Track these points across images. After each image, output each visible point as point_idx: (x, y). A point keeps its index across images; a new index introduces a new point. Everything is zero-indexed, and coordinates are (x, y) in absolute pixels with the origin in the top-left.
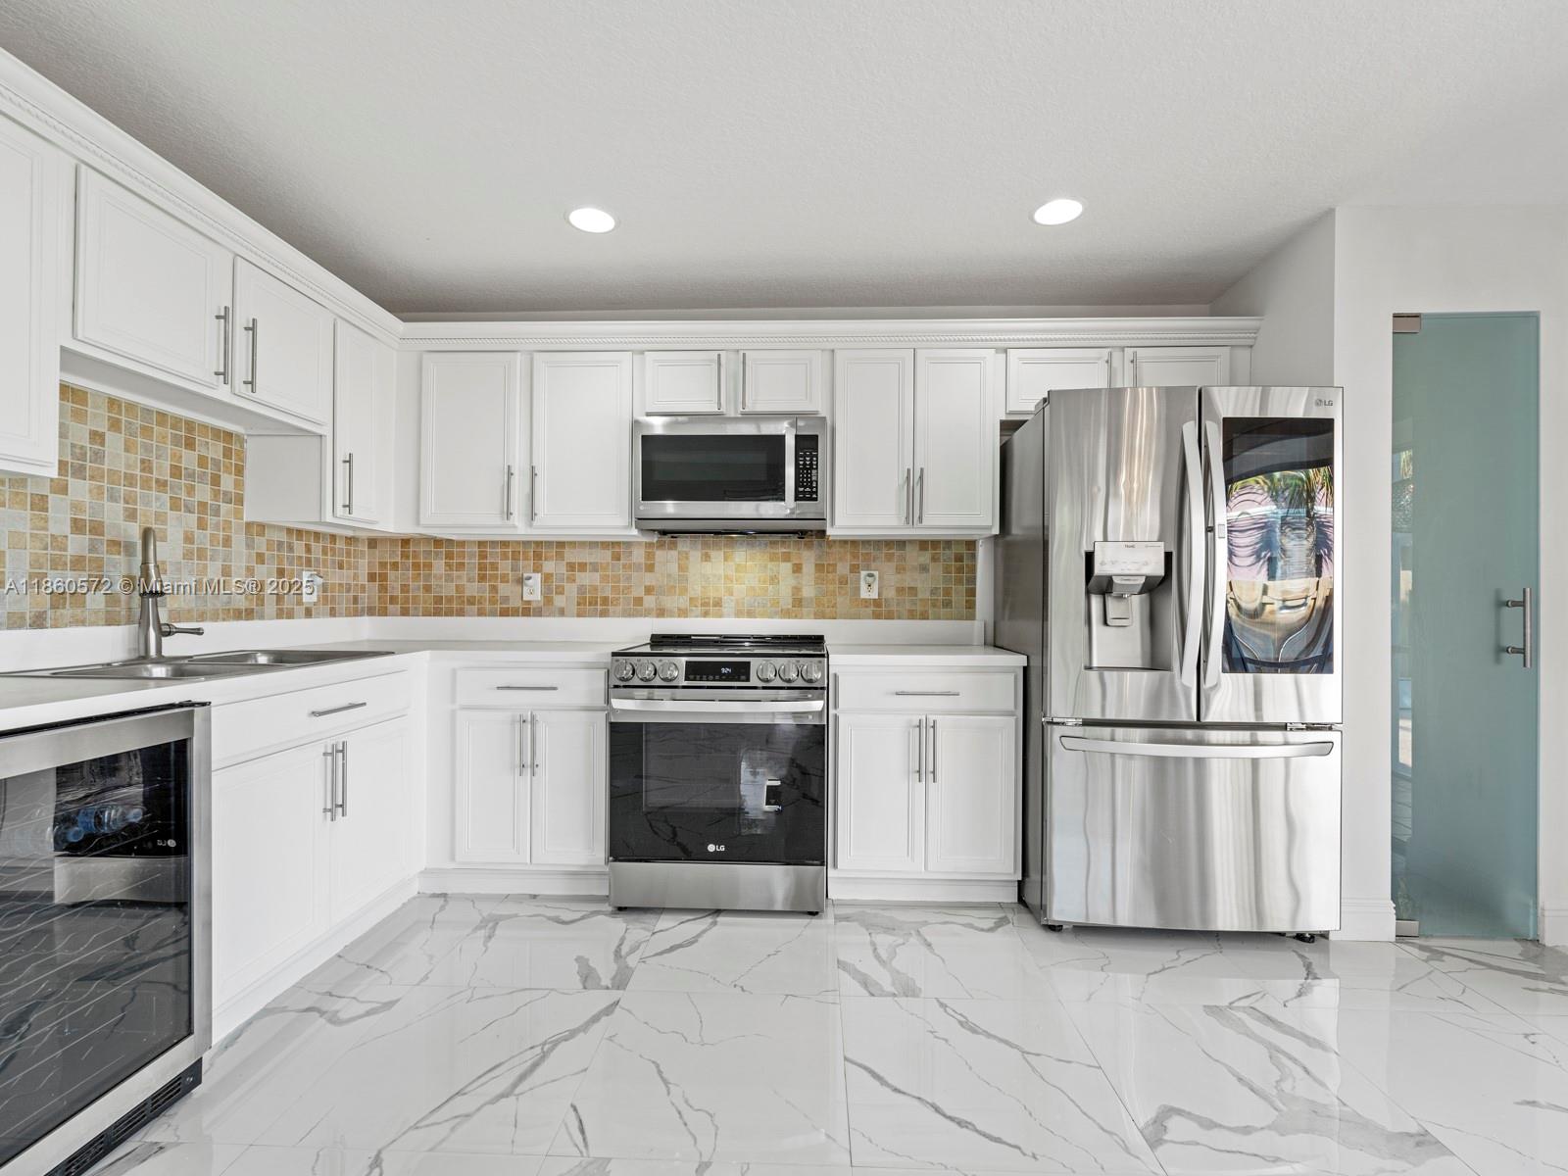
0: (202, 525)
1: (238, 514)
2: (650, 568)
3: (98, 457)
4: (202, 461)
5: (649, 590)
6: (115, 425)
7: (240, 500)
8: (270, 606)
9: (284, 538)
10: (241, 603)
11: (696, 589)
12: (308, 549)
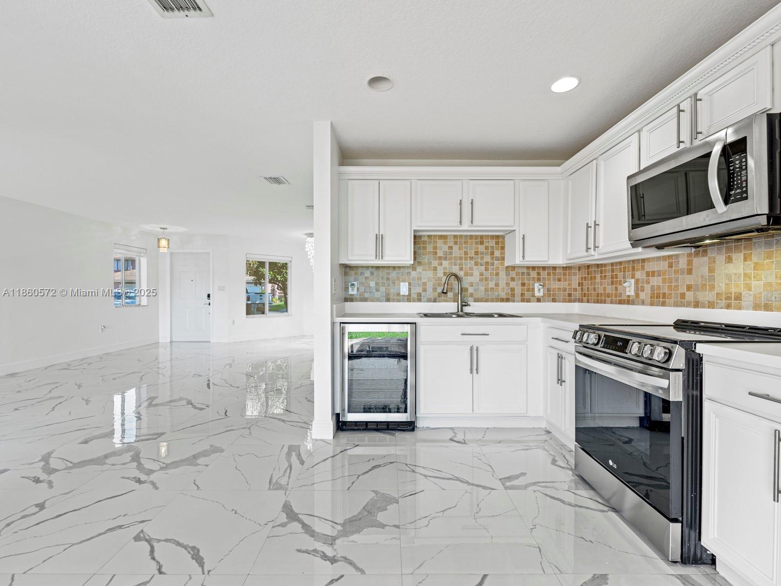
0: (487, 269)
1: (502, 264)
2: (690, 272)
3: (451, 253)
4: (487, 248)
5: (689, 288)
6: (456, 243)
7: (503, 259)
8: (518, 297)
9: (525, 271)
10: (503, 295)
11: (721, 286)
12: (539, 274)
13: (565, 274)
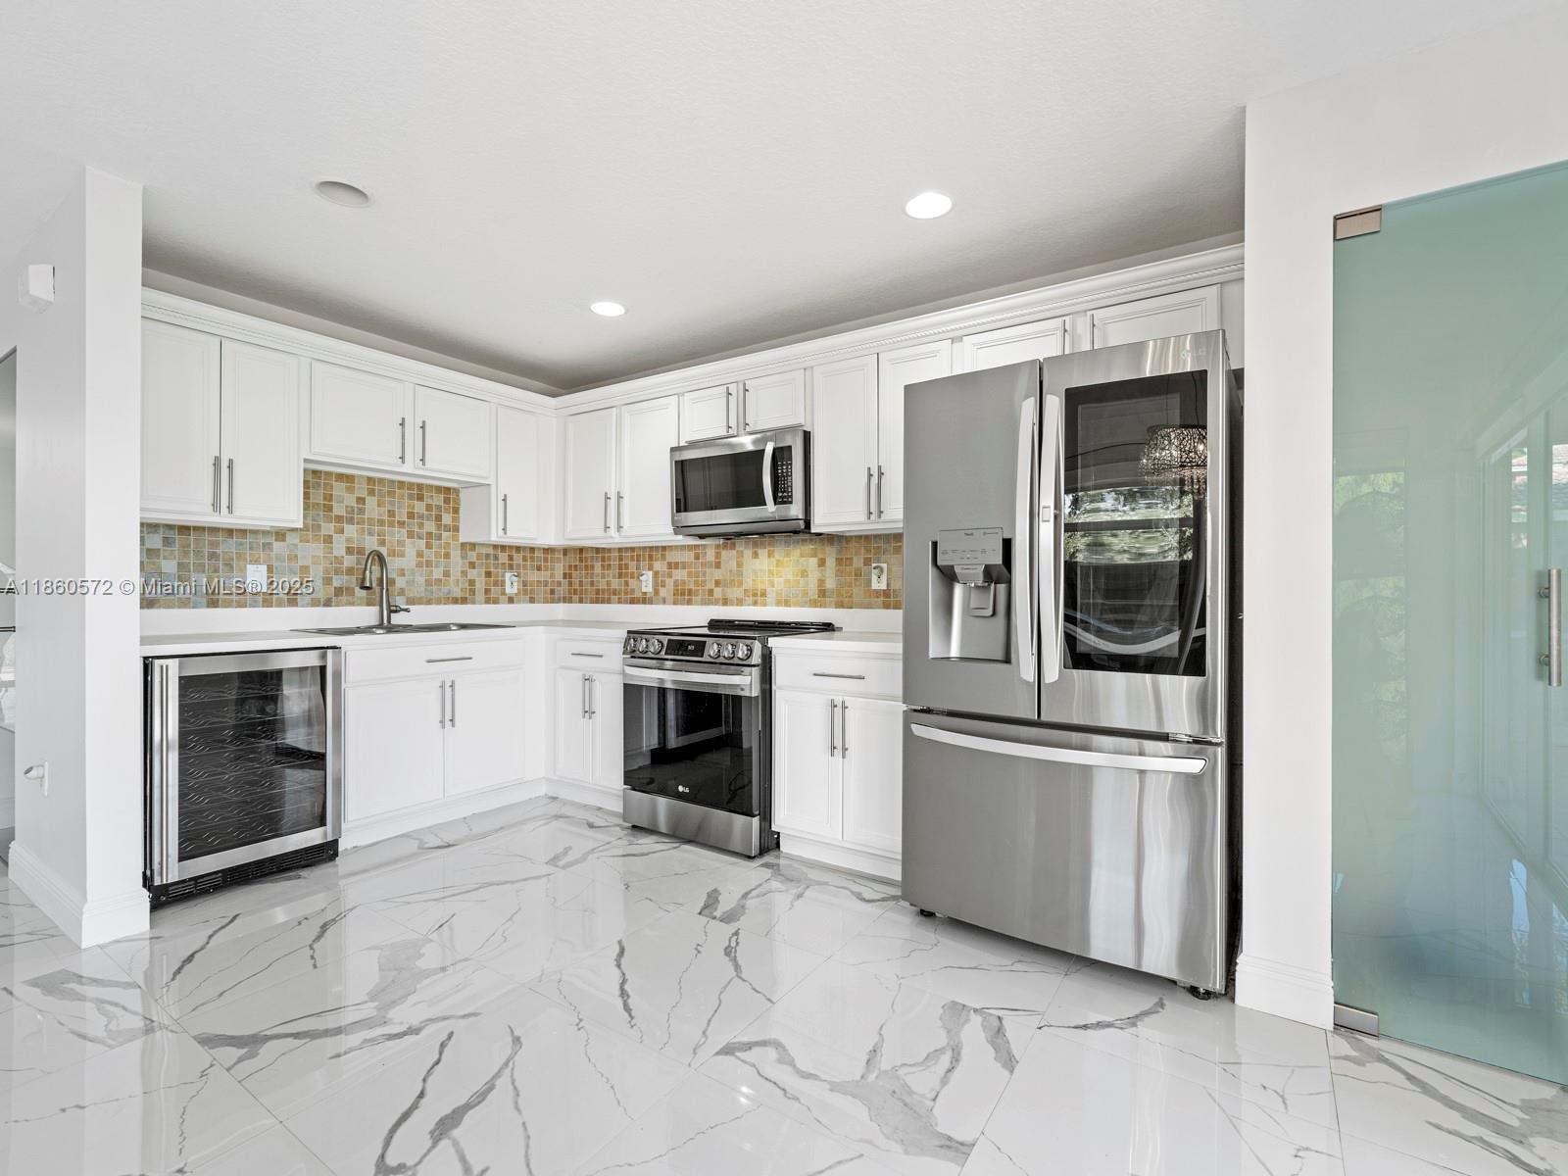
0: (429, 546)
1: (455, 538)
2: (718, 565)
3: (362, 511)
4: (429, 507)
5: (717, 583)
6: (371, 492)
7: (456, 529)
8: (480, 595)
9: (491, 551)
10: (457, 593)
11: (748, 583)
12: (511, 558)
13: (546, 560)
